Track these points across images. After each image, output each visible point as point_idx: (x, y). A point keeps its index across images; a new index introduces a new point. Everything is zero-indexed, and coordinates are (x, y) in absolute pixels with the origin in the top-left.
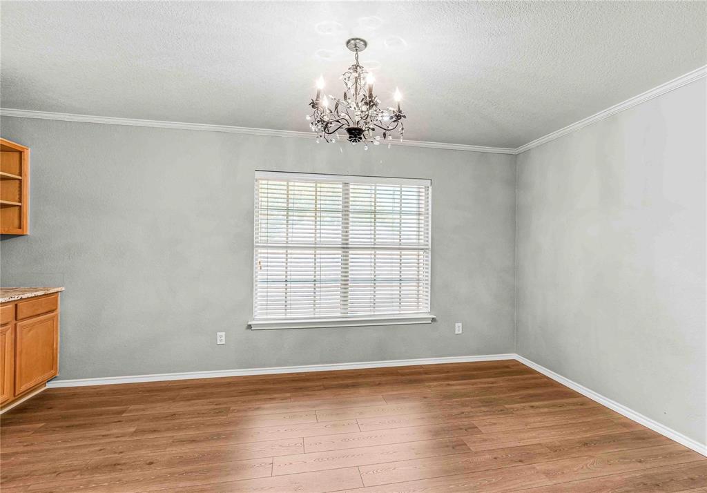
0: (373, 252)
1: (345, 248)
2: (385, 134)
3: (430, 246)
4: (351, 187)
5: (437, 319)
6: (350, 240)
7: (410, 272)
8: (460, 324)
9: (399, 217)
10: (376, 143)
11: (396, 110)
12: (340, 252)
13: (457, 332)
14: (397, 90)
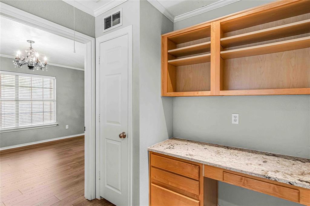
0: (31, 102)
1: (17, 101)
2: (41, 68)
3: (56, 100)
4: (19, 77)
5: (59, 124)
6: (19, 97)
7: (47, 109)
8: (68, 126)
9: (42, 89)
10: (37, 69)
11: (45, 62)
12: (14, 102)
13: (66, 128)
14: (45, 57)
